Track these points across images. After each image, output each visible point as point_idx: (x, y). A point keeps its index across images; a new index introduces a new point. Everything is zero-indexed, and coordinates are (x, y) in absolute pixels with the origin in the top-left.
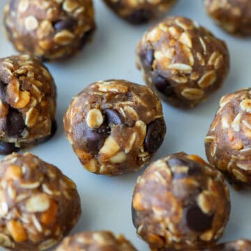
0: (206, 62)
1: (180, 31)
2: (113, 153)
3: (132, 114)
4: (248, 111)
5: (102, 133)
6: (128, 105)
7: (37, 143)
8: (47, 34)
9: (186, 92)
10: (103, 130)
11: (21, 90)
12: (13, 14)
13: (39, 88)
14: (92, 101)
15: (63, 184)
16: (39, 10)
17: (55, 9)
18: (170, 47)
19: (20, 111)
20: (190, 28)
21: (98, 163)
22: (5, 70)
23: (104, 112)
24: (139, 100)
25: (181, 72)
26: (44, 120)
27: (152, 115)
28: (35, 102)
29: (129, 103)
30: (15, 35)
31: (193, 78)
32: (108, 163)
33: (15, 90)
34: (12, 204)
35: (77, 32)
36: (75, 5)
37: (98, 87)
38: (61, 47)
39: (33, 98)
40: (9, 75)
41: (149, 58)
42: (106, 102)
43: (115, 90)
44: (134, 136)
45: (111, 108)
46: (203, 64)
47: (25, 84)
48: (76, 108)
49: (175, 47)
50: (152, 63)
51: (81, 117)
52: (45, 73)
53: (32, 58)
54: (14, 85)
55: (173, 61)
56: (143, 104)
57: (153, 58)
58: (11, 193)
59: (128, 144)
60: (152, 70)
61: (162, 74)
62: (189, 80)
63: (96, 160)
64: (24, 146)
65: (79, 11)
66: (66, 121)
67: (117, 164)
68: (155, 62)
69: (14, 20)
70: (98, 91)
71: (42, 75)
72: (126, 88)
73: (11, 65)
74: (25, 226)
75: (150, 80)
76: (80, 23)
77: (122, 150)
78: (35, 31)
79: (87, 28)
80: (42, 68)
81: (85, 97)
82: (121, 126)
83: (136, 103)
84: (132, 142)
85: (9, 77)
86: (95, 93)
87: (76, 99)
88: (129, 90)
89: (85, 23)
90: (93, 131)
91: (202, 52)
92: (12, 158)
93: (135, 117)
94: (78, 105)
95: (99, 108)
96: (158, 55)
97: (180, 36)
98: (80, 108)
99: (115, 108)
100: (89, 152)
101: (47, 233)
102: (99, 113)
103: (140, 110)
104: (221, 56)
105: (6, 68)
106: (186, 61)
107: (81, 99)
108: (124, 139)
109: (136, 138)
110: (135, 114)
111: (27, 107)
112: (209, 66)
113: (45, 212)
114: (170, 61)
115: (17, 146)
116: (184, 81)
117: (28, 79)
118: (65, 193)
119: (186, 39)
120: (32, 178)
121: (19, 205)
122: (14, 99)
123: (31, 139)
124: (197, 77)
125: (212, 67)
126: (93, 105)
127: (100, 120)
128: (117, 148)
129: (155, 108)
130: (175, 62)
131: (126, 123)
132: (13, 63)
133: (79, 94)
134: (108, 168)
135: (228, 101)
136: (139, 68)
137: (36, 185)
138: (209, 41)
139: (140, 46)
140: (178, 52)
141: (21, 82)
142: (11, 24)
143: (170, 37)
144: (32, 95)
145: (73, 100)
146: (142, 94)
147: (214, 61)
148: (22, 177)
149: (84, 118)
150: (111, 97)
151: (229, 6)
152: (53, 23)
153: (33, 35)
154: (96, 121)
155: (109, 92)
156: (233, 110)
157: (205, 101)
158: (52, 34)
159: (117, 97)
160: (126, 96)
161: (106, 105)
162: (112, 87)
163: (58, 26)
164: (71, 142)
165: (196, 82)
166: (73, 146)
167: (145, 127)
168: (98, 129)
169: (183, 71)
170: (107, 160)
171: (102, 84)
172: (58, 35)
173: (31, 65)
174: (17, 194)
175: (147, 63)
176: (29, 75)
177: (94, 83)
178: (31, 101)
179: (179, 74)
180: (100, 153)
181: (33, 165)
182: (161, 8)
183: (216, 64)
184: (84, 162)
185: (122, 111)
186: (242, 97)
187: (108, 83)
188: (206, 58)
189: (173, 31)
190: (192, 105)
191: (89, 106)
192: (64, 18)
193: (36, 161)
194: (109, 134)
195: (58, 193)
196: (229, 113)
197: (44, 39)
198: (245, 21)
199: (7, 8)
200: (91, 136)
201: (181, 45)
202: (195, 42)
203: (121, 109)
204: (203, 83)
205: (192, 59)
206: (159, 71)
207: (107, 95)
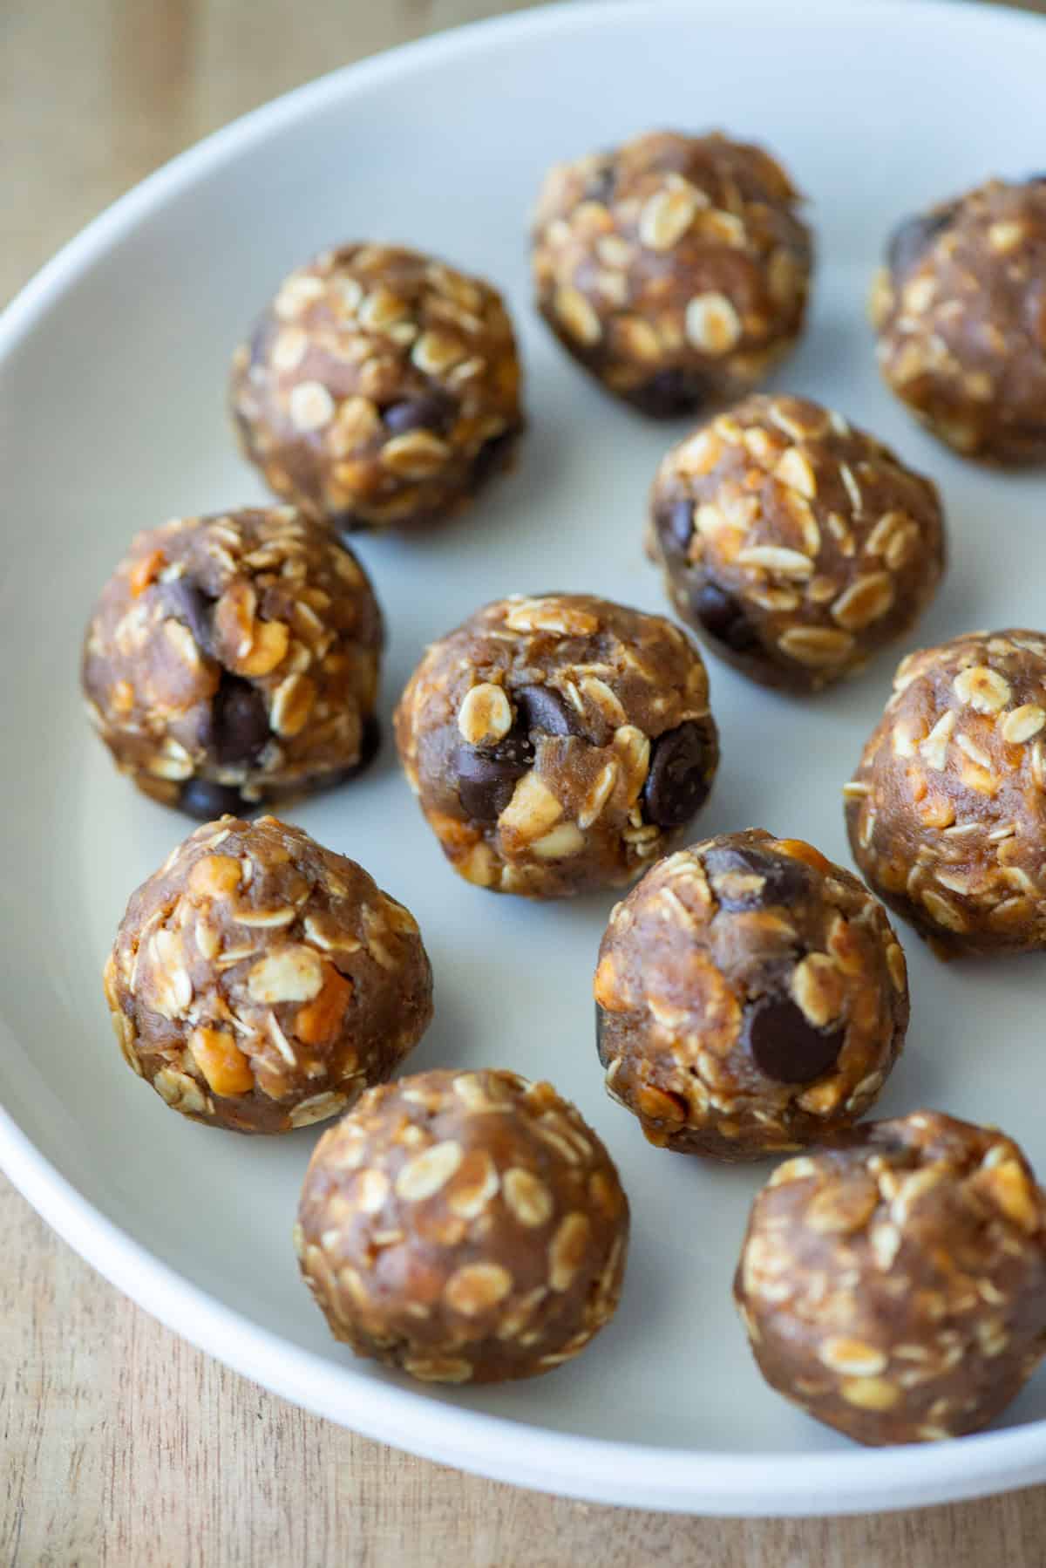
0: (860, 544)
1: (781, 441)
2: (540, 826)
3: (605, 704)
4: (976, 705)
5: (506, 762)
6: (593, 675)
7: (315, 789)
8: (359, 442)
9: (792, 638)
10: (512, 753)
11: (260, 617)
12: (258, 375)
13: (321, 613)
14: (480, 659)
15: (370, 920)
16: (336, 367)
17: (388, 362)
18: (745, 493)
19: (257, 684)
20: (816, 434)
21: (496, 858)
22: (214, 556)
23: (517, 696)
24: (630, 661)
25: (778, 575)
26: (334, 715)
27: (671, 710)
28: (303, 659)
29: (599, 667)
30: (264, 443)
31: (817, 594)
32: (527, 856)
33: (241, 619)
34: (204, 977)
35: (458, 436)
36: (455, 353)
37: (505, 615)
38: (405, 486)
39: (298, 644)
40: (223, 569)
41: (680, 527)
42: (526, 664)
43: (557, 626)
44: (608, 775)
45: (540, 684)
46: (849, 551)
47: (275, 599)
48: (431, 679)
49: (759, 494)
50: (687, 543)
51: (442, 709)
52: (343, 566)
53: (305, 520)
54: (239, 601)
55: (753, 539)
56: (642, 673)
57: (693, 529)
58: (204, 942)
59: (590, 800)
60: (689, 564)
61: (719, 580)
62: (802, 600)
63: (491, 846)
64: (270, 798)
65: (467, 370)
66: (402, 718)
67: (555, 862)
68: (697, 541)
69: (260, 394)
70: (504, 629)
71: (333, 574)
72: (593, 621)
73: (233, 538)
74: (244, 1047)
75: (683, 597)
76: (469, 408)
77: (569, 816)
78: (323, 432)
79: (493, 427)
80: (334, 551)
81: (462, 644)
82: (569, 740)
83: (621, 668)
84: (601, 792)
85: (224, 577)
86: (494, 635)
87: (435, 652)
88: (602, 628)
89: (486, 411)
90: (479, 755)
91: (846, 512)
92: (218, 832)
93: (615, 713)
94: (437, 670)
95: (502, 683)
96: (708, 520)
97: (778, 458)
98: (443, 680)
99: (550, 683)
100: (467, 821)
101: (315, 1070)
102: (500, 698)
103: (632, 692)
104: (912, 529)
105: (216, 549)
106: (794, 540)
107: (447, 653)
108: (575, 783)
109: (616, 778)
110: (616, 704)
111: (280, 672)
112: (869, 559)
113: (307, 1004)
114: (744, 537)
115: (249, 794)
116: (787, 603)
117: (286, 585)
118: (375, 948)
119: (797, 471)
120: (273, 898)
121: (226, 979)
122: (237, 647)
123: (293, 776)
124: (829, 593)
125: (880, 562)
126: (483, 670)
127: (502, 721)
128: (555, 809)
129: (682, 689)
130: (759, 543)
131: (585, 730)
132: (241, 534)
133: (447, 637)
134: (527, 873)
135: (921, 672)
136: (652, 557)
137: (283, 918)
138: (872, 478)
139: (656, 489)
140: (769, 511)
141: (261, 593)
142: (250, 408)
143: (748, 463)
144: (296, 635)
145: (425, 655)
146: (642, 643)
147: (885, 541)
148: (241, 891)
149: (453, 712)
150: (544, 649)
151: (953, 368)
152: (382, 407)
153: (315, 445)
154: (488, 723)
155: (536, 632)
156: (932, 699)
157: (860, 669)
158: (375, 444)
159: (562, 647)
160: (591, 648)
161: (522, 674)
162: (546, 617)
163: (397, 416)
164: (416, 790)
165: (825, 608)
166: (421, 800)
167: (647, 744)
168: (494, 749)
169: (784, 571)
170: (520, 849)
171: (518, 604)
172: (397, 446)
173: (296, 539)
174: (222, 947)
175: (674, 544)
176: (292, 571)
177: (496, 604)
178: (290, 654)
179: (771, 582)
180: (499, 823)
181: (276, 856)
182: (740, 369)
183: (893, 552)
184: (456, 852)
185: (572, 692)
186: (964, 661)
187: (539, 603)
188: (859, 532)
189: (757, 442)
190: (817, 683)
191: (470, 677)
192: (414, 392)
193: (289, 843)
194: (530, 766)
195: (354, 947)
196: (918, 708)
197: (350, 457)
198: (1007, 416)
199: (240, 355)
200: (472, 769)
201: (780, 487)
202: (826, 481)
203: (571, 686)
204: (849, 611)
205: (812, 536)
206: (710, 570)
207: (529, 641)
